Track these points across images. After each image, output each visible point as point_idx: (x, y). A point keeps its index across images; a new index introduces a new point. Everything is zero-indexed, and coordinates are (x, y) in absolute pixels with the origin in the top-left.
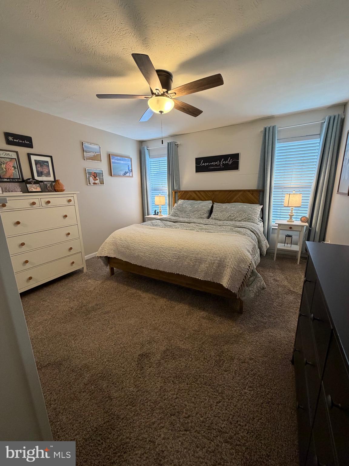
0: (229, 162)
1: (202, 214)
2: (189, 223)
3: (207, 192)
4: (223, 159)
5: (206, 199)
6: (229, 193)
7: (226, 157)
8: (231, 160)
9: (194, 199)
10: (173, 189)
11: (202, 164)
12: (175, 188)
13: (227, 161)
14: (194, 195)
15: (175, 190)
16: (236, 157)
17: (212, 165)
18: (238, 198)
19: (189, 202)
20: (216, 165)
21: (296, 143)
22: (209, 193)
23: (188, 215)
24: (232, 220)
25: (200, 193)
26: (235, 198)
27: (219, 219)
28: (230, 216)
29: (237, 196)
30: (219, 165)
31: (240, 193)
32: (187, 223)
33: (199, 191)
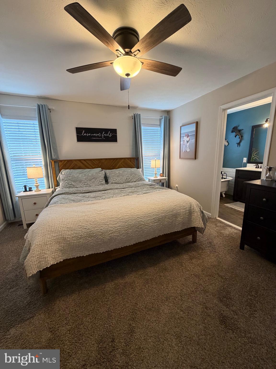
0: (109, 135)
1: (101, 181)
2: (105, 190)
3: (93, 160)
4: (104, 132)
5: (93, 167)
6: (114, 160)
7: (106, 131)
8: (111, 133)
9: (79, 168)
10: (51, 158)
11: (84, 134)
12: (54, 157)
13: (108, 134)
14: (80, 164)
15: (54, 159)
16: (114, 131)
17: (95, 136)
18: (121, 165)
19: (77, 172)
20: (98, 136)
21: (149, 128)
22: (95, 161)
23: (86, 184)
24: (129, 182)
25: (86, 162)
26: (119, 164)
27: (119, 183)
28: (127, 179)
29: (120, 163)
30: (101, 137)
31: (123, 160)
32: (103, 191)
33: (85, 160)
